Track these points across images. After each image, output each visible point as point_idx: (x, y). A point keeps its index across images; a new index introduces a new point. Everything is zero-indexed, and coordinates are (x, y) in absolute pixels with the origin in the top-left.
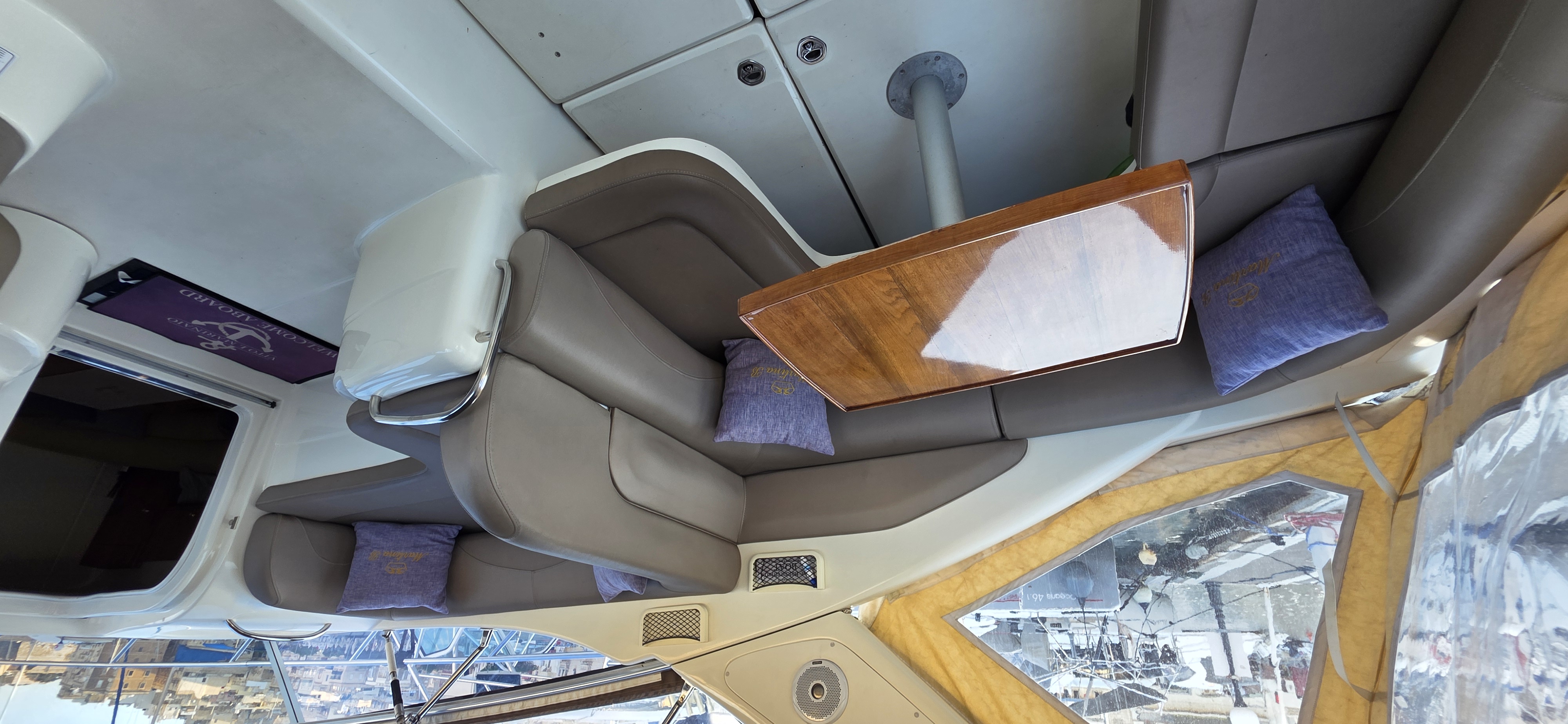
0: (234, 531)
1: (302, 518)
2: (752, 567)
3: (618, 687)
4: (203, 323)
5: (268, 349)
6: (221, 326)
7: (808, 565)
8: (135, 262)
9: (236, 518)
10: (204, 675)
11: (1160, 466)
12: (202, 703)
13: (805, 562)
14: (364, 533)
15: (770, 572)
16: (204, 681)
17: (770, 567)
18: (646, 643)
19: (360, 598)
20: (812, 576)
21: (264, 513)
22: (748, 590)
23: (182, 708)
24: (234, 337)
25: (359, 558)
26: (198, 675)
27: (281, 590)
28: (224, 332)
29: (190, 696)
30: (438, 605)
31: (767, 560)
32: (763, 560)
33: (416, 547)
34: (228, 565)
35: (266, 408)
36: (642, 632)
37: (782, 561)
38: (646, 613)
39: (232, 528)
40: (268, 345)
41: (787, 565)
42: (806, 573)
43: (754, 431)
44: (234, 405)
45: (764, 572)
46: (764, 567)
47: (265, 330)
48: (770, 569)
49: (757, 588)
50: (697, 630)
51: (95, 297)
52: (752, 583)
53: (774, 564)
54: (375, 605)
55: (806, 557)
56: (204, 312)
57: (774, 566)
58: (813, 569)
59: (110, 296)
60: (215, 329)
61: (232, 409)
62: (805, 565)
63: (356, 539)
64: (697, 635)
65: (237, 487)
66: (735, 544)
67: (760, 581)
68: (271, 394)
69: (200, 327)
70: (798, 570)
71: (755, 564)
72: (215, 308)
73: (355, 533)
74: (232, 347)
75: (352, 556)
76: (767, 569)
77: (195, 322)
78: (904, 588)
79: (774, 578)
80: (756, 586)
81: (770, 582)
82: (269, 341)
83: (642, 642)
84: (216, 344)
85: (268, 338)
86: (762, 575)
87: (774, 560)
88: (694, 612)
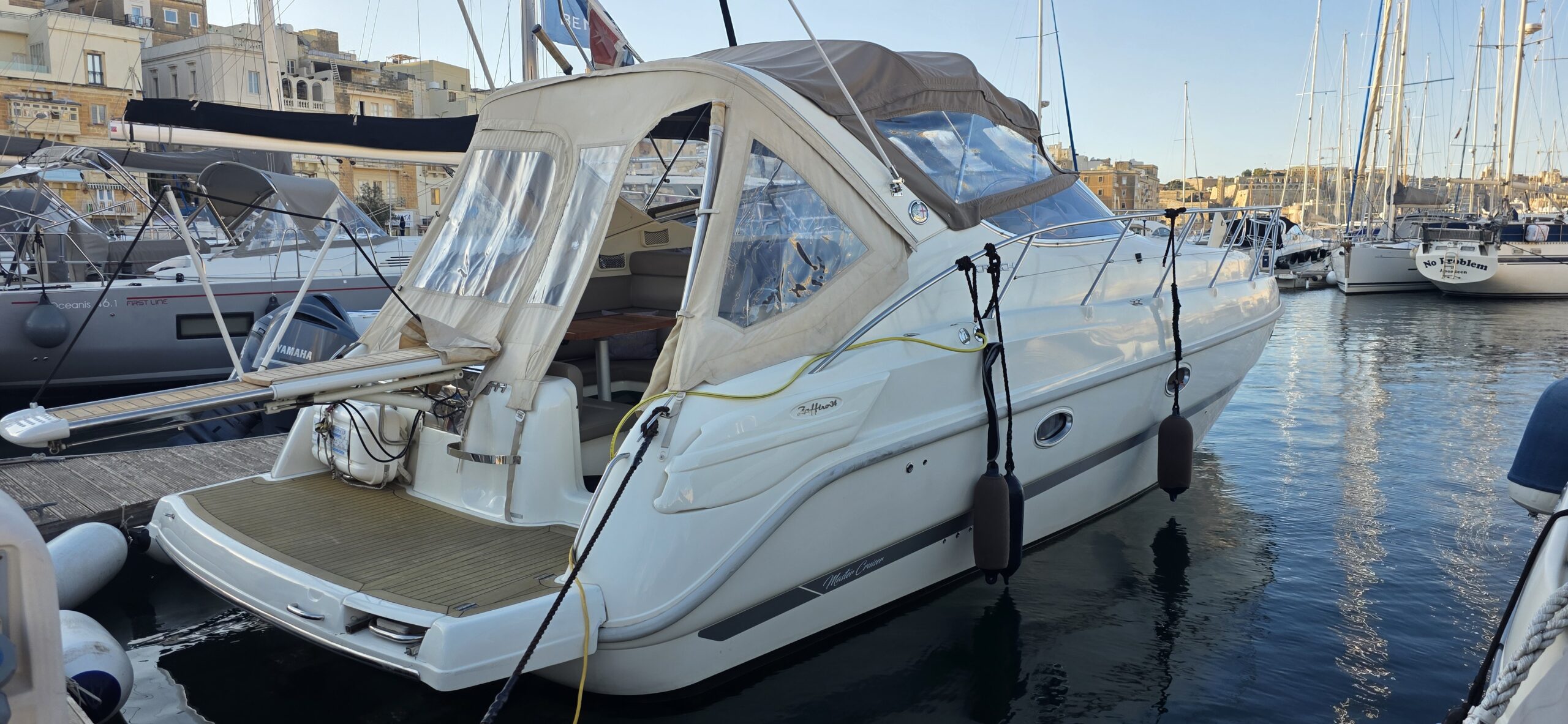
18: (666, 230)
64: (646, 233)
88: (648, 244)
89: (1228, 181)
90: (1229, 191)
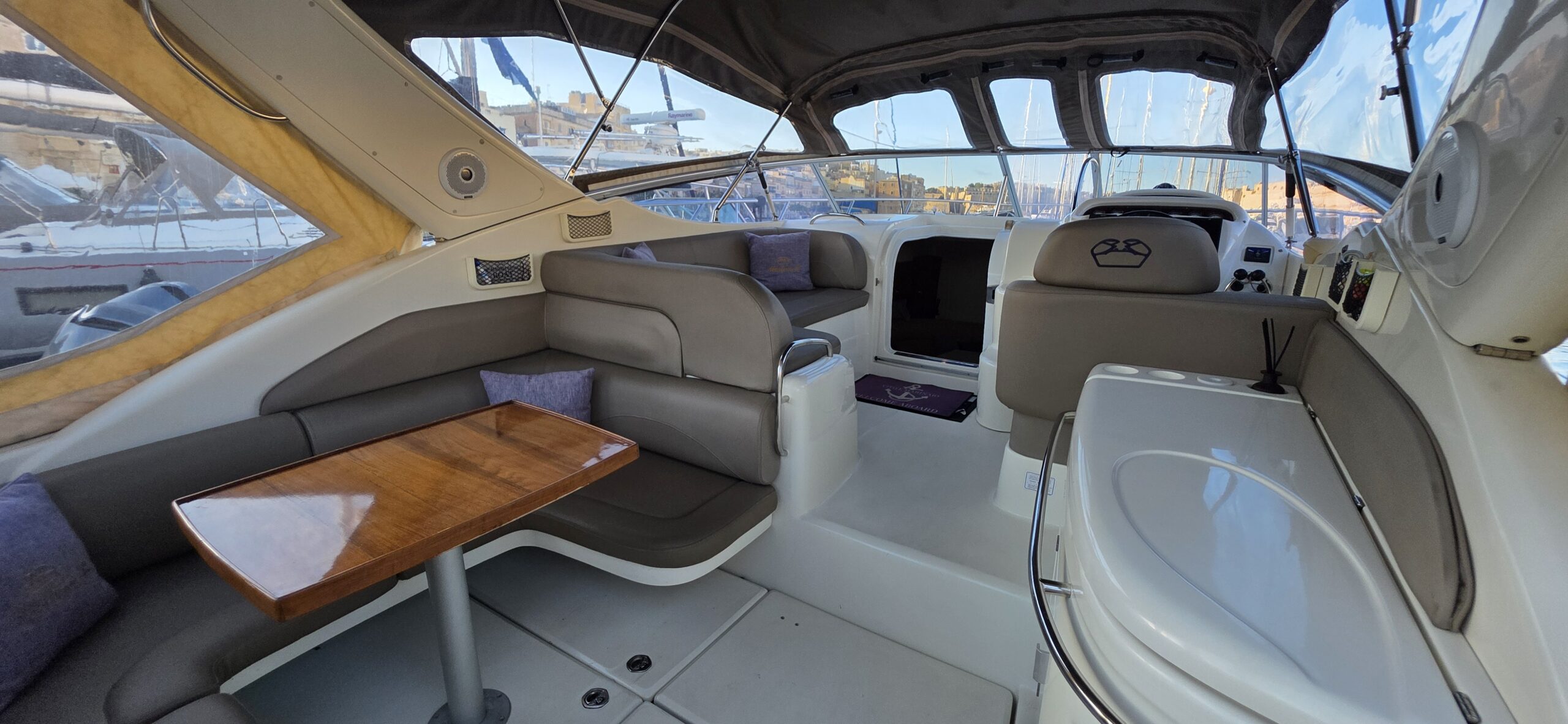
0: (875, 277)
1: (844, 288)
2: (532, 274)
3: (619, 181)
4: (923, 397)
5: (888, 390)
6: (914, 398)
7: (484, 277)
8: (961, 421)
9: (876, 285)
10: (853, 191)
11: (61, 410)
12: (849, 172)
13: (487, 279)
14: (806, 282)
15: (516, 270)
16: (852, 188)
17: (516, 274)
18: (607, 213)
19: (800, 240)
20: (479, 268)
21: (863, 290)
22: (533, 255)
23: (859, 170)
24: (906, 394)
25: (805, 266)
26: (856, 191)
27: (843, 244)
28: (912, 395)
29: (857, 178)
30: (752, 238)
31: (520, 279)
32: (523, 280)
33: (775, 275)
34: (873, 257)
35: (879, 356)
36: (612, 220)
37: (507, 279)
38: (610, 235)
39: (877, 279)
40: (889, 393)
41: (502, 276)
42: (485, 270)
43: (561, 380)
44: (895, 354)
45: (522, 269)
46: (522, 273)
47: (892, 401)
48: (516, 272)
49: (526, 256)
50: (570, 223)
51: (972, 400)
52: (531, 260)
53: (514, 277)
54: (790, 237)
55: (486, 284)
56: (924, 403)
57: (514, 275)
58: (478, 275)
59: (966, 401)
60: (917, 396)
61: (896, 351)
62: (487, 277)
63: (811, 278)
64: (570, 218)
65: (881, 304)
66: (548, 291)
67: (524, 262)
68: (878, 364)
69: (925, 396)
70: (492, 273)
71: (530, 276)
72: (920, 406)
73: (812, 282)
74: (906, 388)
75: (811, 264)
76: (519, 272)
77: (926, 397)
78: (381, 263)
79: (512, 265)
80: (527, 259)
81: (515, 262)
82: (888, 395)
83: (611, 213)
84: (914, 388)
85: (890, 397)
86: (523, 267)
87: (514, 280)
88: (574, 237)
89: (961, 190)
90: (961, 195)
